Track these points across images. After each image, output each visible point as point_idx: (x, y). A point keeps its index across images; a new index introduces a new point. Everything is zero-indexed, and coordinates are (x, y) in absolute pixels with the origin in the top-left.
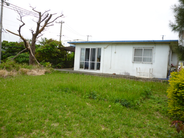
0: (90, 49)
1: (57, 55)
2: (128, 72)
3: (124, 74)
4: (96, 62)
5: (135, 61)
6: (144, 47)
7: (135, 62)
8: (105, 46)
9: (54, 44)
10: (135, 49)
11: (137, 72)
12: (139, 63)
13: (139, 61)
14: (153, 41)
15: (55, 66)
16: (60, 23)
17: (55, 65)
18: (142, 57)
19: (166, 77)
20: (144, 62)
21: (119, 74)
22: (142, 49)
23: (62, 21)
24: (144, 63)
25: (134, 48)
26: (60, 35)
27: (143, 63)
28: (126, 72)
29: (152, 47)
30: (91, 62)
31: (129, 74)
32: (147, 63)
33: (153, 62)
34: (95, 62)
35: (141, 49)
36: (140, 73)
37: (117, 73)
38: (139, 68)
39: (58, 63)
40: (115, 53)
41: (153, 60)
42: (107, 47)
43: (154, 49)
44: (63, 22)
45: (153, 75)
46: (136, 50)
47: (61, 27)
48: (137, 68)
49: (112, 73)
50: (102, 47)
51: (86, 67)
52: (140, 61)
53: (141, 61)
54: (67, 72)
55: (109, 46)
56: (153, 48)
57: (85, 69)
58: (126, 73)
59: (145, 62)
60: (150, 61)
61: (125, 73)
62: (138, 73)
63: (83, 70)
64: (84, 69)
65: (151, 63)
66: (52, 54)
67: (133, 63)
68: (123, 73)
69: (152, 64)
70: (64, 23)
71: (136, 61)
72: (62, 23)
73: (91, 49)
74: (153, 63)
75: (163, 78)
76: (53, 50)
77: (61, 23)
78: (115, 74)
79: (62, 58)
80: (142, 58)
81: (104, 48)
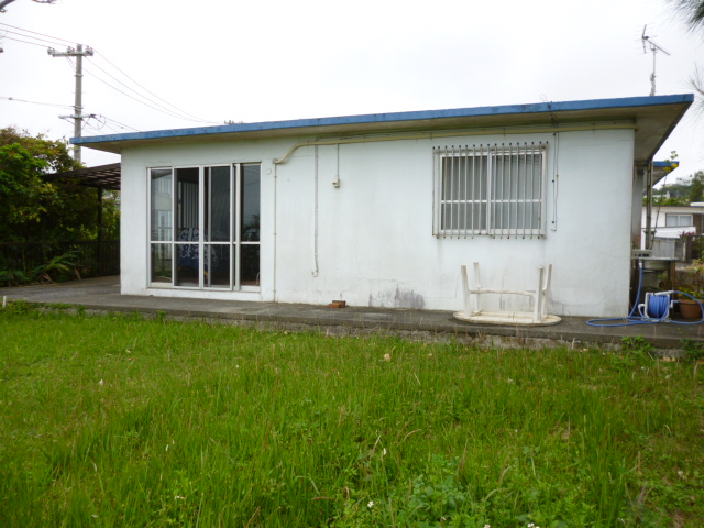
0: (197, 169)
1: (42, 214)
2: (417, 292)
3: (390, 304)
4: (235, 242)
5: (448, 227)
6: (492, 145)
7: (449, 231)
8: (281, 152)
9: (18, 156)
10: (447, 162)
11: (468, 292)
12: (473, 236)
13: (469, 227)
14: (549, 105)
15: (36, 270)
16: (70, 53)
17: (36, 265)
18: (487, 201)
19: (623, 310)
20: (498, 231)
21: (364, 303)
22: (485, 158)
23: (80, 48)
24: (501, 236)
25: (439, 152)
26: (73, 113)
27: (493, 237)
28: (404, 288)
29: (537, 144)
30: (210, 243)
31: (419, 299)
32: (516, 236)
33: (551, 226)
34: (230, 243)
35: (477, 158)
36: (478, 293)
37: (354, 300)
38: (476, 264)
39: (51, 256)
40: (337, 185)
41: (549, 214)
42: (290, 155)
43: (552, 152)
44: (84, 50)
45: (553, 303)
46: (450, 166)
47: (79, 77)
48: (464, 268)
49: (327, 301)
50: (264, 158)
51: (187, 274)
52: (476, 227)
53: (484, 227)
54: (73, 312)
55: (300, 152)
56: (544, 148)
57: (178, 283)
58: (405, 298)
59: (506, 231)
60: (532, 221)
61: (396, 297)
62: (472, 295)
63: (169, 290)
64: (172, 285)
65: (536, 232)
66: (13, 207)
67: (438, 236)
68: (389, 295)
69: (542, 237)
70: (90, 53)
71: (455, 227)
72: (79, 56)
73: (206, 169)
74: (550, 234)
75: (609, 315)
76: (13, 189)
77: (74, 59)
78: (342, 305)
79: (86, 227)
80: (484, 205)
81: (277, 163)
